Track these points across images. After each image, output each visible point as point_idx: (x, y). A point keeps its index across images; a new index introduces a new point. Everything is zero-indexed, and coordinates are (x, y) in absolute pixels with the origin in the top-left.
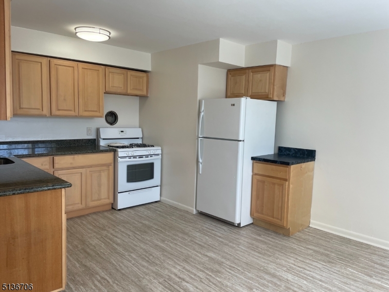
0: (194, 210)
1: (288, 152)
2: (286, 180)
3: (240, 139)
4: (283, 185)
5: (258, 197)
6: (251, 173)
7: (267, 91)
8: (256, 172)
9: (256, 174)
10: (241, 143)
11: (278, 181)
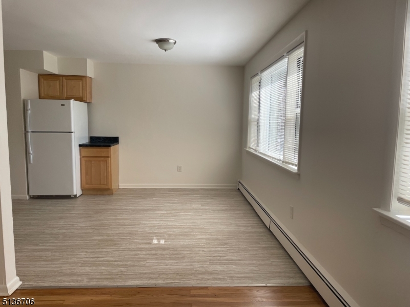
0: (27, 196)
1: (98, 140)
2: (108, 157)
3: (73, 131)
4: (106, 161)
5: (87, 174)
6: (79, 157)
7: (81, 95)
8: (83, 155)
9: (83, 157)
10: (73, 134)
11: (102, 159)
